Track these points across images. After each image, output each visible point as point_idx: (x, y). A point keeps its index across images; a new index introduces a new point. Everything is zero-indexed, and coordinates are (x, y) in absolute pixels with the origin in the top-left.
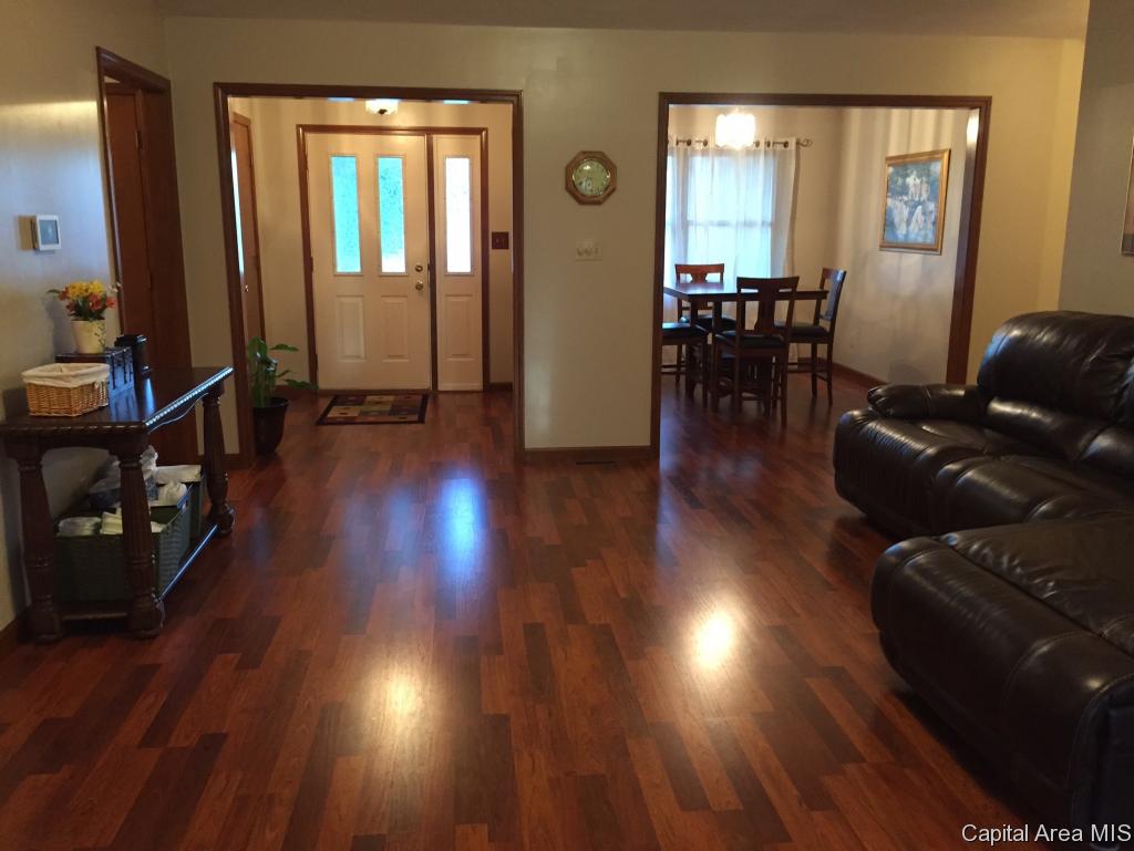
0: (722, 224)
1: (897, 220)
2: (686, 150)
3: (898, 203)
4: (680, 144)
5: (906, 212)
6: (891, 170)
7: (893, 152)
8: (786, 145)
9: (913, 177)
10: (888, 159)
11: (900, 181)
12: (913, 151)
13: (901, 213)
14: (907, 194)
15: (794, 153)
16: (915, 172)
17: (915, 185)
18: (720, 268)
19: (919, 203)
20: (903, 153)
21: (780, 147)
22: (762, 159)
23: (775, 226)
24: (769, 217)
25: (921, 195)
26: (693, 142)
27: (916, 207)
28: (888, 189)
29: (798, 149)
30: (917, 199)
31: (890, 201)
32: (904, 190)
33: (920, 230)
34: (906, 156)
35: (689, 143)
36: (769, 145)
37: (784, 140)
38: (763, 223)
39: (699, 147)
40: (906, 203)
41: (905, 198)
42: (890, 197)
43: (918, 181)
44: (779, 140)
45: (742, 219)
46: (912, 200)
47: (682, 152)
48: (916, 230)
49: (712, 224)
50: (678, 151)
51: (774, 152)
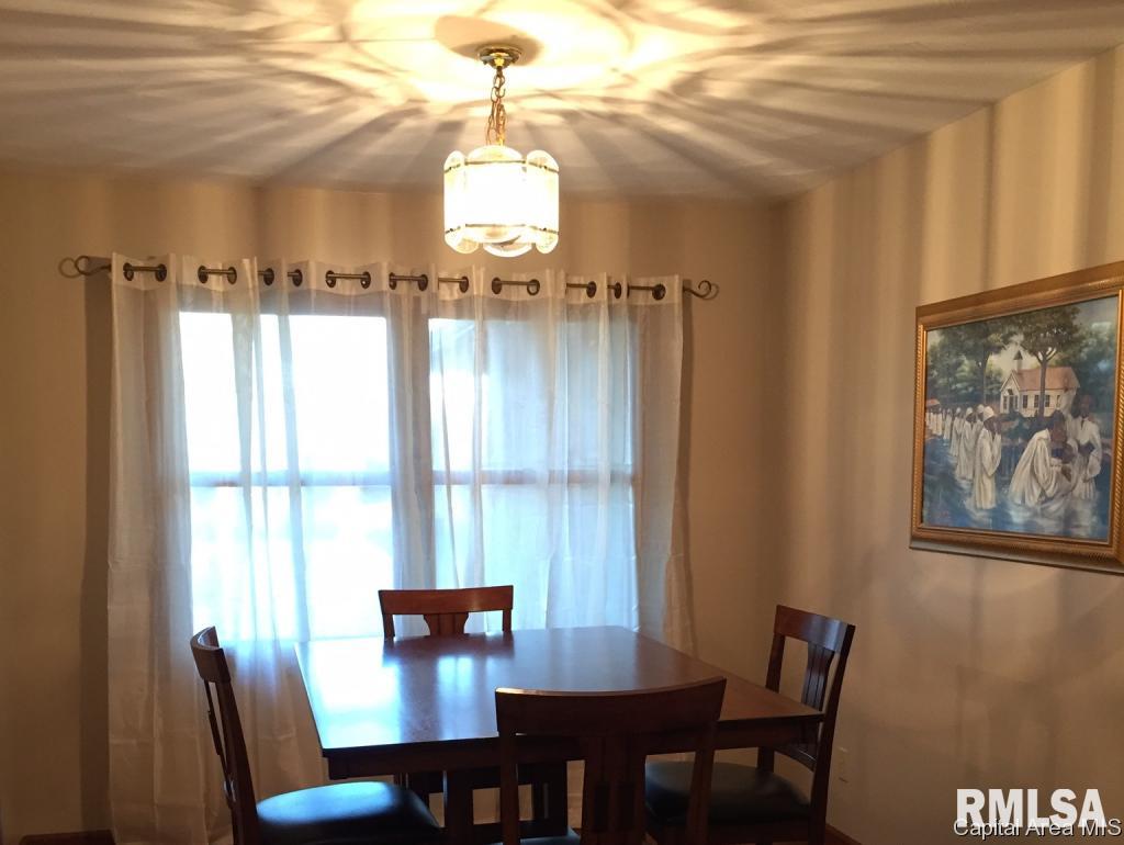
0: (514, 480)
1: (962, 473)
2: (417, 300)
3: (963, 426)
4: (403, 287)
5: (991, 449)
6: (935, 338)
7: (937, 290)
8: (658, 292)
9: (1012, 350)
10: (921, 311)
11: (967, 365)
12: (1004, 279)
13: (974, 451)
14: (992, 399)
15: (678, 311)
16: (1019, 338)
17: (1020, 374)
18: (500, 598)
19: (1038, 423)
20: (973, 288)
21: (644, 300)
22: (603, 326)
23: (643, 483)
24: (628, 462)
25: (1042, 401)
26: (433, 282)
27: (1028, 436)
28: (930, 389)
29: (686, 304)
30: (1030, 412)
31: (936, 423)
32: (983, 388)
33: (1045, 499)
34: (978, 299)
35: (423, 283)
36: (618, 294)
37: (653, 282)
38: (613, 478)
39: (449, 293)
40: (989, 424)
41: (989, 412)
42: (935, 410)
43: (1030, 362)
44: (642, 282)
45: (562, 466)
46: (1013, 415)
47: (406, 306)
48: (1032, 501)
49: (490, 479)
50: (397, 301)
51: (632, 309)
